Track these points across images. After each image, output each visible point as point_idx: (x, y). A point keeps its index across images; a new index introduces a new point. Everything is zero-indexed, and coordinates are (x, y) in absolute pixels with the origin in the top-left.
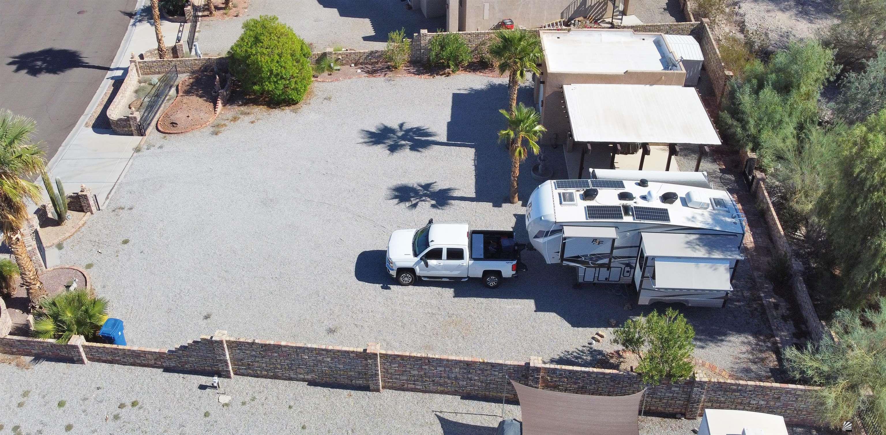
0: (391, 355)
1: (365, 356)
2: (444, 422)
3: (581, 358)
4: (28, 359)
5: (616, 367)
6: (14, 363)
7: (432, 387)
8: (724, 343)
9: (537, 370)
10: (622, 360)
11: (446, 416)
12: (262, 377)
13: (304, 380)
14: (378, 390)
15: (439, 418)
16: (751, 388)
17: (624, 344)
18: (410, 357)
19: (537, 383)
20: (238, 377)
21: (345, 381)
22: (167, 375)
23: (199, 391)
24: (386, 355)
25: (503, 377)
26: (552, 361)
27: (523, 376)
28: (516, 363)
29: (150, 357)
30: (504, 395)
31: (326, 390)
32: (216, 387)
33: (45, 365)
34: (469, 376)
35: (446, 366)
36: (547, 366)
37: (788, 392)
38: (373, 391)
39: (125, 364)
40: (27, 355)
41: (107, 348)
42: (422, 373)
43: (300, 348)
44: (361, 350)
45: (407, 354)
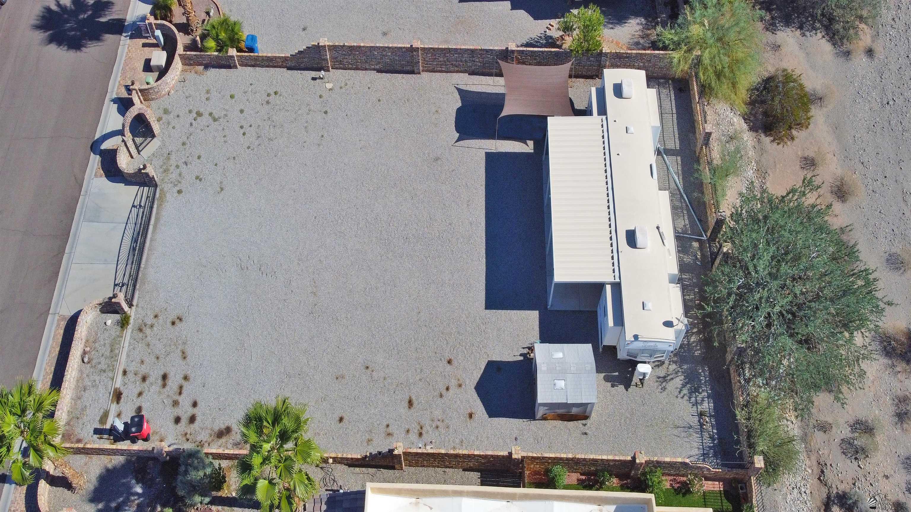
0: (427, 48)
1: (412, 49)
2: (460, 91)
3: (539, 42)
4: (201, 68)
5: (560, 47)
6: (193, 72)
7: (452, 69)
8: (626, 24)
9: (513, 52)
10: (564, 41)
11: (460, 87)
12: (349, 69)
13: (374, 70)
14: (419, 73)
15: (457, 88)
16: (634, 55)
17: (563, 31)
18: (438, 49)
19: (513, 61)
20: (334, 70)
21: (399, 68)
22: (290, 72)
23: (313, 81)
24: (424, 48)
25: (493, 58)
26: (522, 46)
27: (505, 56)
28: (500, 48)
29: (279, 60)
30: (494, 71)
31: (388, 75)
32: (322, 78)
33: (213, 72)
34: (473, 59)
35: (459, 54)
36: (519, 49)
37: (655, 56)
38: (416, 74)
39: (262, 66)
40: (199, 65)
41: (252, 56)
42: (445, 59)
43: (372, 47)
44: (409, 46)
45: (437, 47)
